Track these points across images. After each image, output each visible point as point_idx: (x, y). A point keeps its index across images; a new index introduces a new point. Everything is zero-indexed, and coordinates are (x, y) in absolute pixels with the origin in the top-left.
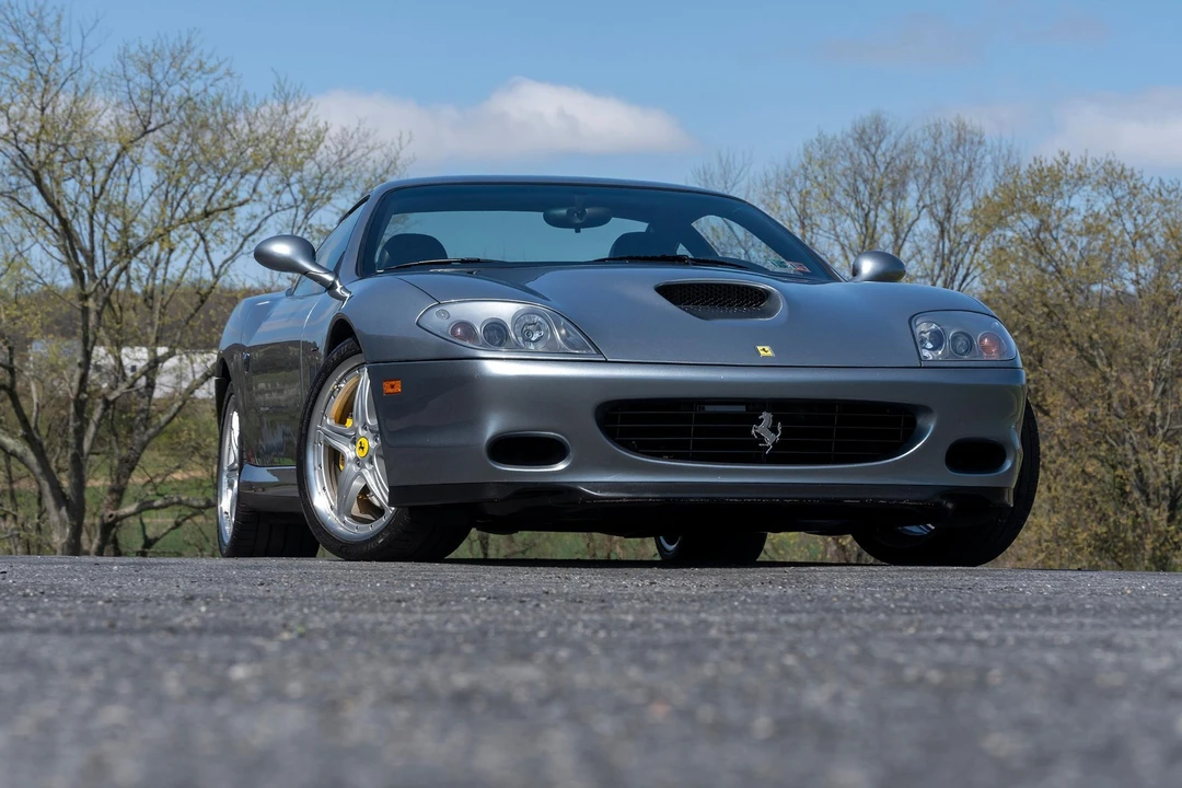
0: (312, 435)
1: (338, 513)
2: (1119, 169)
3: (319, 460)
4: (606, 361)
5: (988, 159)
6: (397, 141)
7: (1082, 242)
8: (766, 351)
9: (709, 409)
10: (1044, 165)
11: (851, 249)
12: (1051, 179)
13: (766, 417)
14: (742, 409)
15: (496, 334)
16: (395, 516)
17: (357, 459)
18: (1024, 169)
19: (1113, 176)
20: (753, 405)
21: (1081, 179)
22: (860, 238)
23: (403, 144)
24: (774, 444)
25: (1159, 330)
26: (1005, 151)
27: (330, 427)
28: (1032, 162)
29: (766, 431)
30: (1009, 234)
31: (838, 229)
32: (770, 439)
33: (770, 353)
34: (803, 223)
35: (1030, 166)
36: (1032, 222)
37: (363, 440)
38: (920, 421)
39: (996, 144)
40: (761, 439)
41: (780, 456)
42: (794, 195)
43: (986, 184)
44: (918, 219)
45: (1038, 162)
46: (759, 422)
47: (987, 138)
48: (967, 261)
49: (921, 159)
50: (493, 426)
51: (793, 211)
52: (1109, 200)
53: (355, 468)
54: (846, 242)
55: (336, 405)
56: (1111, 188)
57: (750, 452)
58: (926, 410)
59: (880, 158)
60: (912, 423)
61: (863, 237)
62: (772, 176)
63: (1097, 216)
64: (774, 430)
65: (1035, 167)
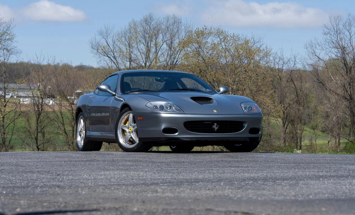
0: (118, 127)
1: (125, 143)
2: (221, 30)
3: (120, 132)
4: (185, 114)
5: (183, 27)
6: (10, 21)
7: (210, 52)
8: (215, 111)
9: (205, 122)
10: (199, 30)
11: (143, 53)
12: (201, 34)
13: (215, 124)
14: (211, 122)
15: (162, 108)
16: (139, 143)
17: (129, 132)
18: (194, 31)
19: (219, 33)
20: (213, 122)
21: (210, 33)
22: (146, 50)
23: (12, 22)
24: (217, 129)
25: (232, 77)
26: (188, 25)
27: (122, 125)
28: (196, 29)
29: (215, 127)
30: (189, 49)
31: (139, 47)
32: (216, 128)
33: (216, 112)
34: (129, 46)
35: (195, 30)
36: (196, 45)
37: (131, 128)
38: (244, 125)
39: (185, 23)
40: (214, 128)
41: (218, 131)
42: (127, 37)
43: (183, 35)
44: (163, 45)
45: (198, 29)
46: (214, 125)
47: (182, 21)
48: (177, 57)
49: (163, 27)
50: (163, 127)
51: (126, 42)
52: (218, 39)
53: (129, 134)
54: (142, 51)
55: (123, 121)
56: (219, 36)
57: (212, 131)
58: (245, 122)
59: (152, 27)
60: (242, 125)
61: (147, 50)
62: (120, 32)
63: (215, 44)
64: (217, 127)
65: (197, 30)
